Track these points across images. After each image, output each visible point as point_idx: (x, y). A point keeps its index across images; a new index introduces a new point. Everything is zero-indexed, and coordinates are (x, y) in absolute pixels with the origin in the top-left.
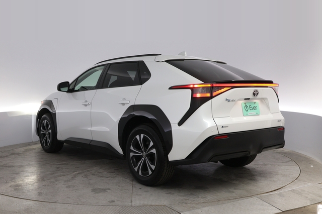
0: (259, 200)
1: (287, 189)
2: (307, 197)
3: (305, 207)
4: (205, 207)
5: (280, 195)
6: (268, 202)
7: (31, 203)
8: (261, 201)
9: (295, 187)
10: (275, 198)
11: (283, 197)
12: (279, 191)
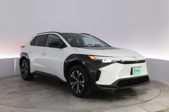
0: (138, 107)
1: (153, 101)
2: (164, 105)
3: (163, 110)
4: (109, 110)
5: (150, 104)
6: (143, 108)
7: (14, 108)
8: (139, 107)
9: (157, 100)
10: (147, 106)
11: (151, 105)
12: (149, 102)
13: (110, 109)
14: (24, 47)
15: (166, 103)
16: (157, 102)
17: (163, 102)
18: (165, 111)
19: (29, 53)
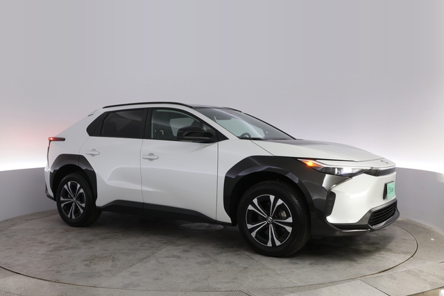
0: (363, 283)
1: (401, 269)
2: (426, 280)
3: (423, 293)
5: (392, 277)
9: (410, 267)
10: (385, 281)
11: (395, 279)
12: (389, 272)
13: (295, 288)
14: (63, 140)
15: (430, 274)
16: (408, 272)
17: (422, 272)
18: (429, 293)
19: (93, 155)
